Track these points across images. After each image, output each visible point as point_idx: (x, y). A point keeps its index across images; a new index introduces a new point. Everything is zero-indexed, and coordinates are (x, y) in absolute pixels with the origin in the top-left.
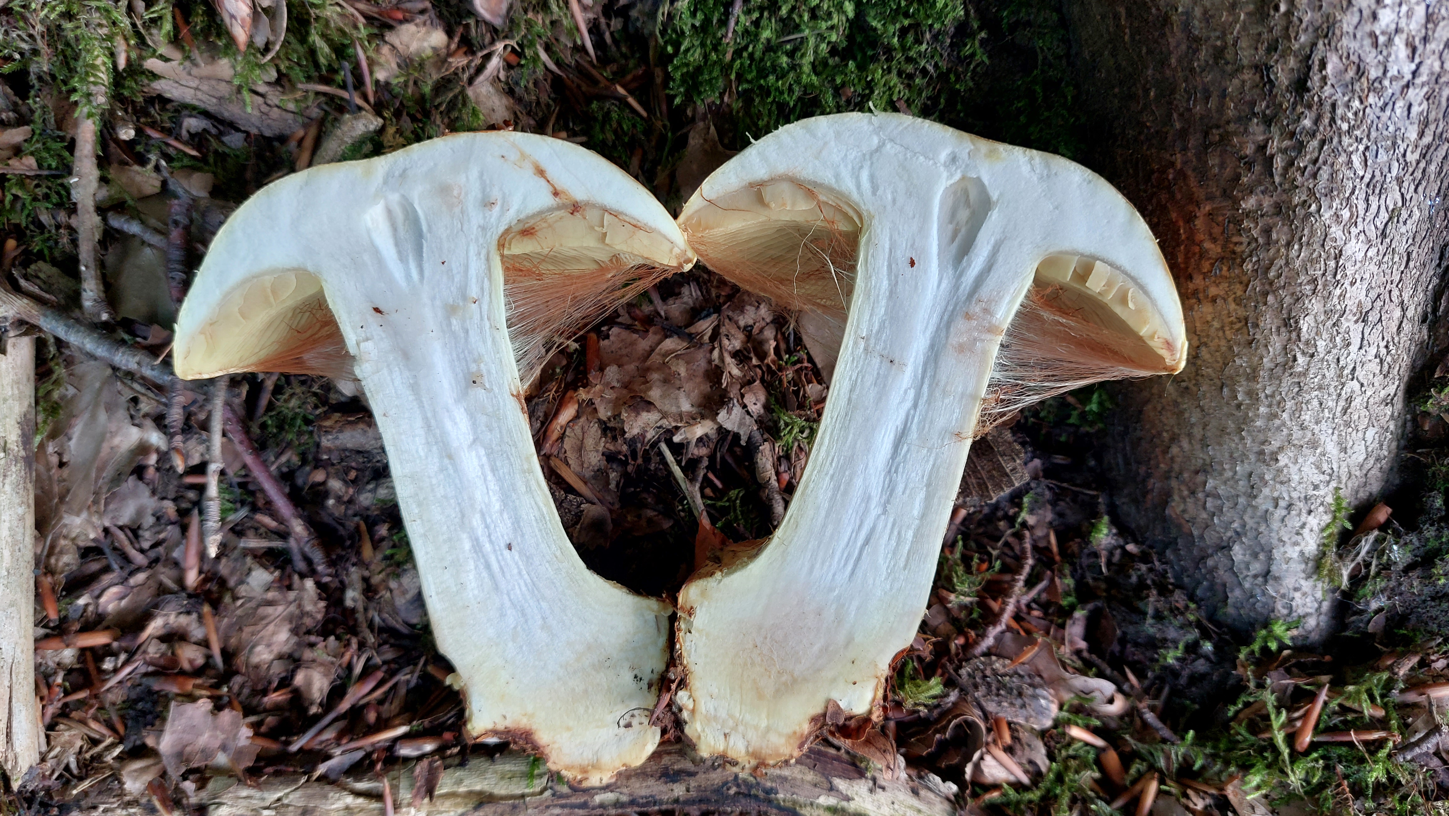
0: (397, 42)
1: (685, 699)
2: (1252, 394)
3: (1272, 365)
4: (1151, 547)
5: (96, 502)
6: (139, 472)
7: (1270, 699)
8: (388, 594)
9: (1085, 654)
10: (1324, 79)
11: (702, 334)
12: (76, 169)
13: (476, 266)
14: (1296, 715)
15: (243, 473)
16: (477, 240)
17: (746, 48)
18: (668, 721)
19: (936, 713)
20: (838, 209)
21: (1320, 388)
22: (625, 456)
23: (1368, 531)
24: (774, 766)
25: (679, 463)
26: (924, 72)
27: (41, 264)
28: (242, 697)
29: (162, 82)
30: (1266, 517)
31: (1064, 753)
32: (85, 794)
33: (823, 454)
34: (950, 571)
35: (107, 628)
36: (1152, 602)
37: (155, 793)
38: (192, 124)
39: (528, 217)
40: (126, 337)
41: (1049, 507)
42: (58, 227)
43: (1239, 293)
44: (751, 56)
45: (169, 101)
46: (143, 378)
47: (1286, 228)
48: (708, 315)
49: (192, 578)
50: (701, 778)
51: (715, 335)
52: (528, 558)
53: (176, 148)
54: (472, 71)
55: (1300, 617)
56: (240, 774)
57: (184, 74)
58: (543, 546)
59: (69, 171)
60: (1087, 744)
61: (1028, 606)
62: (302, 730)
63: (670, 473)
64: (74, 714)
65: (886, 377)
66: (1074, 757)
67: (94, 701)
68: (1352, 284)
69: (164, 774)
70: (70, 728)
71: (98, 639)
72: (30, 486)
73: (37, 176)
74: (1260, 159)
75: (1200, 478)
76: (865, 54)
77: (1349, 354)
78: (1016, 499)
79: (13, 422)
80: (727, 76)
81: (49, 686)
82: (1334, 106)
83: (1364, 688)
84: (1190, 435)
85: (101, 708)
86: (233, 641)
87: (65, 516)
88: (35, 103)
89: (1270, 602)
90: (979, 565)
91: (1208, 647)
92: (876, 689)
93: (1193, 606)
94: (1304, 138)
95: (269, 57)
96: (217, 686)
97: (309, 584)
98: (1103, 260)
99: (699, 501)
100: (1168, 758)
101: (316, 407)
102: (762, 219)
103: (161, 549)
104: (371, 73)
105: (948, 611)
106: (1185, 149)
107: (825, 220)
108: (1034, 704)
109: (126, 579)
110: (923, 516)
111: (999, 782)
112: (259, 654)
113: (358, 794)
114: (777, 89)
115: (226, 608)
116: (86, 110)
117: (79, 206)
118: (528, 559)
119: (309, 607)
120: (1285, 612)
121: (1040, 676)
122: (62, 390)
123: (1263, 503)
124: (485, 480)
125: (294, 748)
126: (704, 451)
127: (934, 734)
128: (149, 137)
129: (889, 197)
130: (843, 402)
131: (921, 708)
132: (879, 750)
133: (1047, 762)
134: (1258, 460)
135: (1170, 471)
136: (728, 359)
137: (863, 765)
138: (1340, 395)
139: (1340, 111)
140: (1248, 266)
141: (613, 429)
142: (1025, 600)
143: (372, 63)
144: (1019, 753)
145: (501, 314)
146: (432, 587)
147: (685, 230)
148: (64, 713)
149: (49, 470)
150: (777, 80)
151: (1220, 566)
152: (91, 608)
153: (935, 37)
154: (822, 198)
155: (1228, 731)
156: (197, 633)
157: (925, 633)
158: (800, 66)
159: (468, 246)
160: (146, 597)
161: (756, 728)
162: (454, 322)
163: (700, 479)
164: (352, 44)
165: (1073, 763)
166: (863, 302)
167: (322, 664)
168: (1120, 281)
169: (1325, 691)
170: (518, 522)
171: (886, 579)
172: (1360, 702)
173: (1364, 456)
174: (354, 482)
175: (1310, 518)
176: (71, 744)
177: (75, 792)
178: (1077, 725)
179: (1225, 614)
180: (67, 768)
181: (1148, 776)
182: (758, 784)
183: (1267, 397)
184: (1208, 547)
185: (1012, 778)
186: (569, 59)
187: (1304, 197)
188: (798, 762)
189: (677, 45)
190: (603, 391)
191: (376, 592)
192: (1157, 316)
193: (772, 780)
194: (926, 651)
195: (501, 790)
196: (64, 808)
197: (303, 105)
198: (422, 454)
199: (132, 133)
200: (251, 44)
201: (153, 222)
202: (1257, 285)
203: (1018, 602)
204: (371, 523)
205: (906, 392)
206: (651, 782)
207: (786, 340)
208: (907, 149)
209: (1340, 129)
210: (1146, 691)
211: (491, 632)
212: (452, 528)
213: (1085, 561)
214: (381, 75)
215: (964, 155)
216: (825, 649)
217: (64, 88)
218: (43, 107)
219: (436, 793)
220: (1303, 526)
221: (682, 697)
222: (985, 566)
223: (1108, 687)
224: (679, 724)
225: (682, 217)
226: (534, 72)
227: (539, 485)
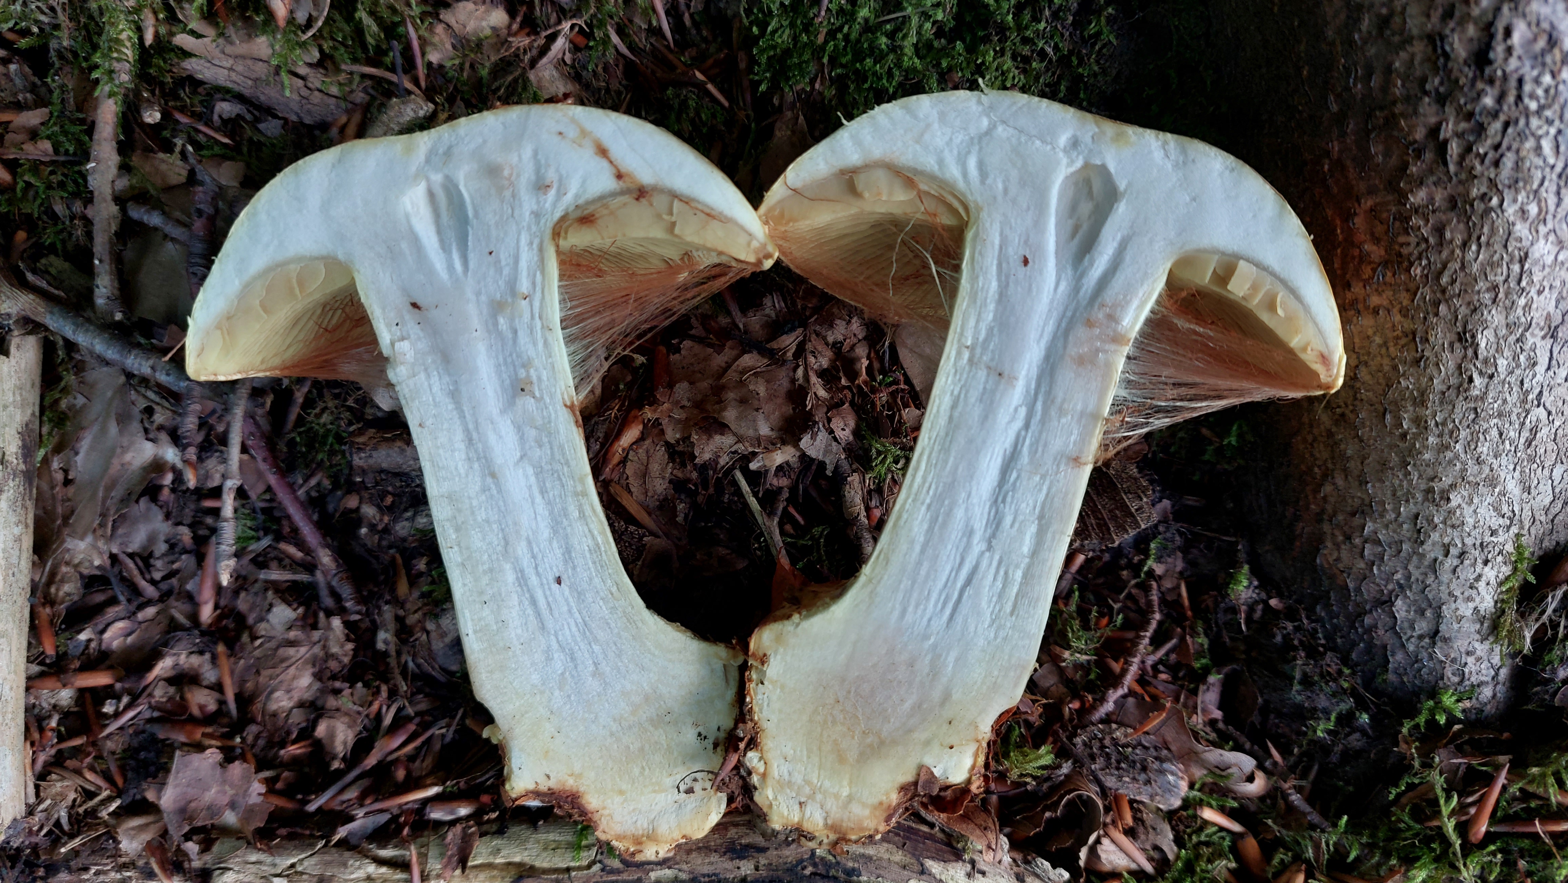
0: (452, 21)
1: (755, 761)
2: (1419, 422)
3: (1444, 388)
4: (1299, 602)
5: (102, 525)
6: (152, 491)
7: (1438, 781)
8: (424, 637)
9: (1221, 725)
10: (1509, 50)
11: (785, 350)
12: (94, 153)
13: (527, 257)
14: (1470, 800)
15: (267, 497)
16: (529, 228)
17: (840, 29)
18: (735, 785)
19: (1045, 786)
20: (941, 200)
21: (1500, 415)
22: (695, 485)
23: (1555, 587)
24: (856, 842)
25: (755, 495)
26: (1042, 54)
27: (52, 258)
28: (257, 750)
29: (193, 60)
30: (1434, 566)
31: (1194, 838)
32: (75, 852)
33: (918, 479)
34: (1064, 625)
35: (110, 668)
36: (1300, 665)
37: (153, 855)
38: (225, 108)
39: (589, 203)
40: (143, 341)
41: (1179, 554)
42: (72, 218)
43: (1405, 302)
44: (846, 37)
45: (201, 83)
46: (159, 385)
47: (1462, 226)
48: (793, 329)
49: (207, 613)
50: (772, 853)
51: (800, 351)
52: (579, 593)
53: (206, 135)
54: (535, 52)
55: (1473, 686)
56: (250, 837)
57: (217, 52)
58: (597, 581)
59: (86, 156)
60: (1222, 829)
61: (1154, 667)
62: (320, 790)
63: (746, 505)
64: (68, 763)
65: (993, 392)
66: (1207, 844)
67: (91, 749)
68: (1540, 293)
69: (165, 834)
70: (63, 778)
71: (100, 679)
72: (30, 504)
73: (53, 162)
74: (1431, 145)
75: (1357, 520)
76: (974, 35)
77: (1534, 376)
78: (1142, 543)
79: (14, 432)
80: (820, 59)
81: (41, 730)
82: (1520, 81)
83: (1550, 771)
84: (1346, 472)
85: (99, 757)
86: (249, 685)
87: (69, 540)
88: (54, 81)
89: (1438, 667)
90: (1098, 619)
91: (1365, 718)
92: (976, 755)
93: (1347, 671)
94: (1485, 120)
95: (310, 33)
96: (230, 736)
97: (336, 623)
98: (1248, 260)
99: (777, 537)
100: (1317, 847)
101: (350, 423)
102: (853, 211)
103: (174, 581)
104: (423, 54)
105: (1061, 671)
106: (1343, 134)
107: (927, 212)
108: (1160, 781)
109: (134, 613)
110: (1035, 553)
111: (1119, 870)
112: (278, 700)
113: (381, 862)
114: (875, 73)
115: (242, 648)
116: (107, 88)
117: (96, 194)
118: (580, 595)
119: (335, 649)
120: (1456, 679)
121: (1168, 749)
122: (70, 398)
123: (1431, 549)
124: (533, 503)
125: (312, 807)
126: (784, 482)
127: (1043, 811)
128: (177, 122)
129: (1000, 186)
130: (943, 421)
131: (1028, 780)
132: (979, 826)
133: (1175, 848)
134: (1426, 499)
135: (1323, 511)
136: (814, 379)
137: (960, 846)
138: (1523, 424)
139: (1527, 88)
140: (1417, 271)
141: (681, 454)
142: (1151, 660)
143: (424, 42)
144: (1143, 837)
145: (555, 314)
146: (470, 624)
147: (766, 223)
148: (58, 762)
149: (53, 488)
150: (875, 64)
151: (1380, 625)
152: (93, 645)
153: (1055, 15)
154: (923, 187)
155: (1389, 818)
156: (210, 675)
157: (1033, 694)
158: (901, 48)
159: (519, 234)
160: (155, 634)
161: (837, 796)
162: (501, 320)
163: (779, 512)
164: (403, 22)
165: (1205, 850)
166: (968, 306)
167: (346, 714)
168: (1268, 284)
169: (1504, 773)
170: (569, 552)
171: (990, 626)
172: (1545, 786)
173: (1551, 498)
174: (390, 509)
175: (1487, 569)
176: (64, 797)
177: (63, 850)
178: (1211, 807)
179: (1385, 681)
180: (58, 824)
181: (1294, 868)
182: (838, 863)
183: (1437, 424)
184: (1366, 601)
185: (1133, 866)
186: (642, 41)
187: (1484, 189)
188: (884, 839)
189: (763, 25)
190: (671, 411)
191: (411, 633)
192: (1310, 325)
193: (854, 860)
194: (1035, 715)
195: (542, 862)
196: (52, 869)
197: (347, 89)
198: (462, 471)
199: (158, 116)
200: (291, 21)
201: (177, 214)
202: (1427, 292)
203: (1143, 662)
204: (409, 556)
205: (1016, 410)
206: (714, 857)
207: (881, 359)
208: (1021, 132)
209: (1527, 108)
210: (1292, 769)
211: (535, 678)
212: (494, 557)
213: (1222, 618)
214: (434, 57)
215: (1087, 139)
216: (918, 707)
217: (84, 64)
218: (62, 87)
219: (470, 864)
220: (1479, 578)
221: (752, 758)
222: (1105, 621)
223: (1247, 762)
224: (748, 790)
225: (763, 208)
226: (604, 55)
227: (594, 511)
